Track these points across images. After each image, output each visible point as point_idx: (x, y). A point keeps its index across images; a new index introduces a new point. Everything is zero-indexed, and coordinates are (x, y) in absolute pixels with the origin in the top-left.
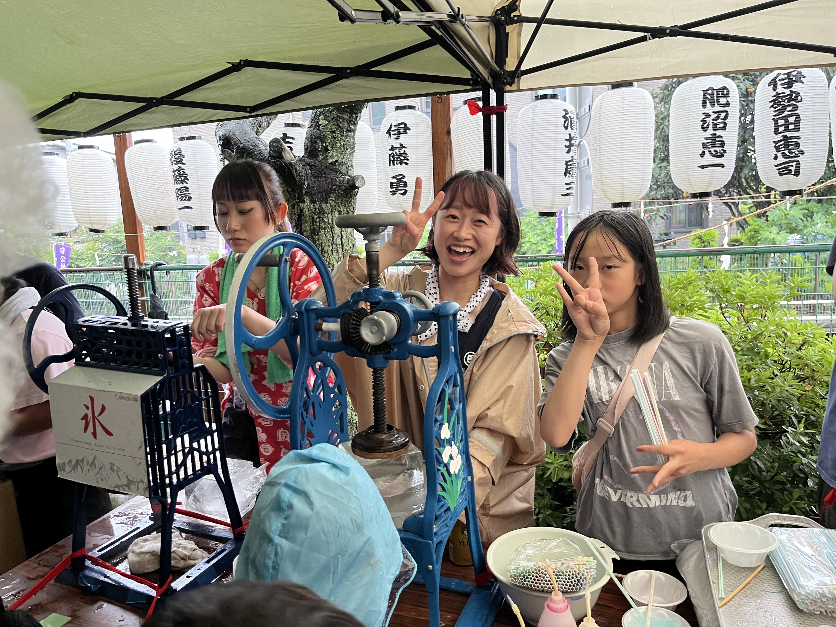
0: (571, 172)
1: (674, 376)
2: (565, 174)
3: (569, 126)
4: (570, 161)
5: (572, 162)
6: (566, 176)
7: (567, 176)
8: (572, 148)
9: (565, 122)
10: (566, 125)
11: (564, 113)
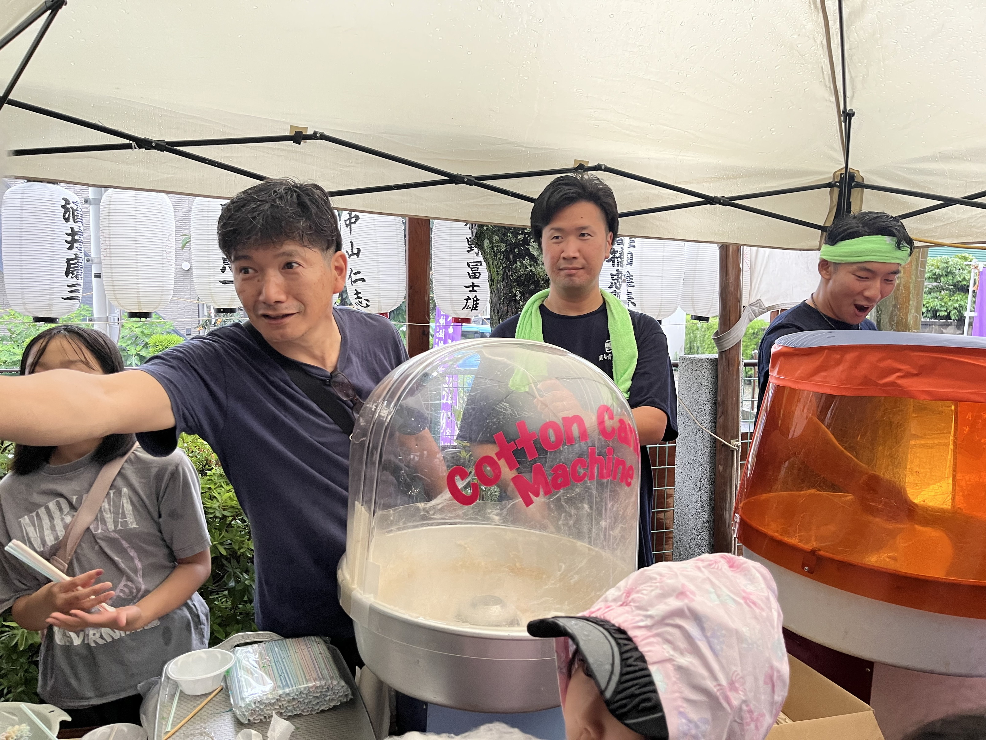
0: (75, 272)
1: (132, 503)
2: (67, 274)
3: (71, 218)
4: (73, 259)
5: (76, 261)
6: (67, 276)
7: (69, 277)
8: (75, 245)
9: (65, 213)
10: (67, 216)
11: (63, 203)
